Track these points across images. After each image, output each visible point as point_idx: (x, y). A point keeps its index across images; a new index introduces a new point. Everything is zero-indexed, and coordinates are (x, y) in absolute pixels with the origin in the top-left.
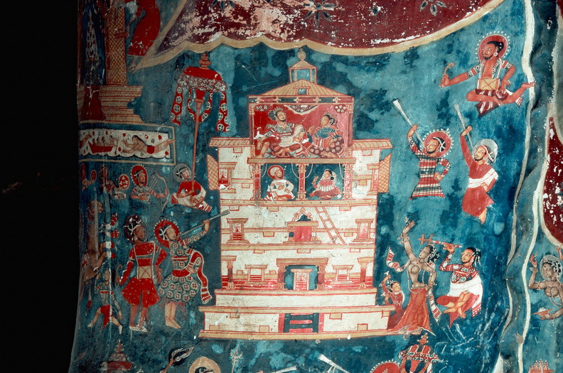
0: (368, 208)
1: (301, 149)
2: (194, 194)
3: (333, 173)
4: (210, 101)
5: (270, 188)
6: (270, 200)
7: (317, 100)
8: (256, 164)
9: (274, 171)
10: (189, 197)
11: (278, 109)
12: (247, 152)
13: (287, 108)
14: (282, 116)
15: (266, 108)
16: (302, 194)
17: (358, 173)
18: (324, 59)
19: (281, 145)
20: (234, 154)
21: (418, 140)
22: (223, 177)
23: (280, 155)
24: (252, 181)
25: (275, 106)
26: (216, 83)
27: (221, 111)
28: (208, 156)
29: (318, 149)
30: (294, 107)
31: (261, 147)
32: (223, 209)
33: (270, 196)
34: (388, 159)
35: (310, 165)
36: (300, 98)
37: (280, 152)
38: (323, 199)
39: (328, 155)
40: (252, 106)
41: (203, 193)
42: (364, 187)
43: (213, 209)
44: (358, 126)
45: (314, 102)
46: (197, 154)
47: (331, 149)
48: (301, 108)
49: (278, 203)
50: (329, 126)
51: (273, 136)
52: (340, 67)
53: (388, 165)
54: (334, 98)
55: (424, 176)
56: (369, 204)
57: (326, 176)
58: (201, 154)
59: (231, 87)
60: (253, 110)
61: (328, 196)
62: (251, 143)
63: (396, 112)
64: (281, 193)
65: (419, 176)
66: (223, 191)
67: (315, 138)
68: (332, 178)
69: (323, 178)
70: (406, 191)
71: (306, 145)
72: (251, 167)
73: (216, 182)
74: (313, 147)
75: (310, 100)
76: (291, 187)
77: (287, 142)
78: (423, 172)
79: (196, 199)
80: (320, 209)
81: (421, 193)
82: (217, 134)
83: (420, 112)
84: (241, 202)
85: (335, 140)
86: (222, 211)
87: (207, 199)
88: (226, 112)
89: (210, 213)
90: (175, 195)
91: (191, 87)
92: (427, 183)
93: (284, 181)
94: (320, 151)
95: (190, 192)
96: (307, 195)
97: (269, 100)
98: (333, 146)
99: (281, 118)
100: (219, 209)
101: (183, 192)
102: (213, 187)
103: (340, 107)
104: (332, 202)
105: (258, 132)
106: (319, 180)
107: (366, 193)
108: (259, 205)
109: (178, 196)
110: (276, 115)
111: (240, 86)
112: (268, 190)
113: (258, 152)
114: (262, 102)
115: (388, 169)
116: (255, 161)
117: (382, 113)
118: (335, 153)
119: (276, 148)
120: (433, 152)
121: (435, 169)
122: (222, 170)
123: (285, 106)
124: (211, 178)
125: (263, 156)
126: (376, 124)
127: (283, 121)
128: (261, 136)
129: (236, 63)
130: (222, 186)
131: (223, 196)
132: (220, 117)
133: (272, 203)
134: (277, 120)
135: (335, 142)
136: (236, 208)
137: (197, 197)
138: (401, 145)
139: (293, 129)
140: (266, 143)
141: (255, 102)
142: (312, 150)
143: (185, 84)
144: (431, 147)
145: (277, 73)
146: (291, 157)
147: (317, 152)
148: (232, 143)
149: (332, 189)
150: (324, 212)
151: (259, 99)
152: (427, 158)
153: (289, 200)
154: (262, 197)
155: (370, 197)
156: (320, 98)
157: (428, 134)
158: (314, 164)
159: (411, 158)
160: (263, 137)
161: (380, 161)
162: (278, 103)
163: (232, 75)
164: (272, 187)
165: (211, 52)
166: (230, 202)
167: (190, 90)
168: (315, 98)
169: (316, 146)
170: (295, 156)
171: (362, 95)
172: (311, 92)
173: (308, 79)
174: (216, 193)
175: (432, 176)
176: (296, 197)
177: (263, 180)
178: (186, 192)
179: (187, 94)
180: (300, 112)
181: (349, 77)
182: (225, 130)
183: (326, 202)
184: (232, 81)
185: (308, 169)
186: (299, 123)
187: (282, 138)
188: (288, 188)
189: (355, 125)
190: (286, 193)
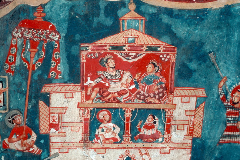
0: (184, 151)
1: (128, 94)
2: (25, 139)
3: (156, 118)
4: (43, 50)
5: (98, 131)
6: (98, 143)
7: (145, 48)
8: (86, 108)
9: (103, 115)
10: (20, 142)
11: (109, 56)
12: (78, 96)
13: (116, 56)
14: (111, 63)
15: (97, 55)
16: (127, 137)
17: (178, 118)
18: (151, 11)
19: (110, 90)
20: (66, 100)
21: (227, 91)
22: (54, 121)
23: (109, 99)
24: (82, 125)
25: (106, 54)
26: (50, 34)
27: (54, 60)
28: (40, 102)
29: (143, 95)
30: (123, 55)
31: (91, 92)
32: (53, 152)
33: (98, 138)
34: (202, 106)
35: (136, 109)
36: (129, 46)
37: (109, 97)
38: (146, 142)
39: (152, 100)
40: (84, 54)
41: (34, 137)
42: (182, 132)
43: (43, 151)
44: (179, 74)
45: (142, 50)
46: (30, 101)
47: (155, 95)
48: (129, 56)
49: (106, 145)
50: (154, 73)
51: (103, 82)
52: (165, 19)
53: (202, 112)
54: (159, 47)
55: (229, 125)
56: (185, 148)
57: (149, 120)
58: (33, 101)
59: (64, 37)
60: (84, 57)
61: (151, 139)
62: (82, 89)
63: (210, 64)
64: (108, 135)
65: (226, 125)
66: (53, 135)
67: (141, 84)
68: (155, 123)
69: (147, 122)
70: (214, 137)
71: (133, 91)
72: (81, 112)
73: (47, 126)
74: (139, 93)
75: (139, 49)
76: (118, 130)
77: (115, 88)
78: (229, 121)
79: (27, 143)
80: (143, 152)
81: (226, 140)
82: (50, 81)
83: (229, 65)
84: (71, 145)
85: (159, 86)
86: (52, 153)
87: (37, 143)
88: (59, 60)
89: (40, 156)
90: (6, 140)
91: (25, 38)
92: (231, 131)
93: (111, 125)
94: (145, 97)
95: (22, 137)
96: (132, 139)
97: (100, 48)
98: (157, 92)
99: (111, 65)
100: (49, 152)
101: (14, 137)
102: (44, 131)
103: (165, 56)
104: (155, 145)
105: (89, 78)
106: (143, 123)
107: (183, 138)
108: (88, 148)
109: (9, 141)
110: (107, 62)
111: (73, 36)
112: (97, 133)
113: (88, 97)
114: (93, 50)
115: (202, 116)
116: (86, 106)
117: (200, 64)
118: (158, 99)
119: (105, 94)
120: (238, 103)
121: (238, 118)
122: (53, 115)
123: (115, 53)
124: (42, 122)
125: (93, 101)
126: (194, 74)
127: (112, 68)
128: (92, 82)
129: (70, 14)
130: (53, 130)
131: (53, 139)
132: (53, 65)
133: (100, 145)
134: (107, 67)
135: (158, 89)
136: (66, 150)
137: (29, 141)
138: (213, 95)
139: (122, 76)
140: (96, 89)
141: (87, 50)
142: (138, 96)
143: (20, 36)
144: (236, 98)
145: (109, 22)
146: (119, 102)
147: (142, 97)
148: (63, 89)
149: (155, 132)
150: (146, 154)
151: (90, 47)
152: (232, 108)
153: (114, 143)
154: (91, 139)
155: (186, 141)
156: (147, 47)
157: (234, 86)
158: (139, 109)
159: (220, 107)
160: (93, 83)
161: (196, 108)
162: (108, 51)
163: (66, 25)
164: (100, 130)
165: (46, 4)
166: (60, 145)
167: (24, 41)
168: (142, 47)
169: (142, 92)
170: (122, 100)
171: (184, 46)
172: (139, 41)
173: (137, 29)
174: (47, 137)
175: (235, 125)
176: (122, 139)
177: (92, 124)
178: (17, 137)
179: (22, 45)
180: (128, 59)
181: (173, 28)
182: (57, 77)
183: (149, 145)
184: (66, 31)
185: (133, 113)
186: (127, 70)
187: (111, 84)
188: (115, 131)
189: (176, 74)
190: (112, 136)
